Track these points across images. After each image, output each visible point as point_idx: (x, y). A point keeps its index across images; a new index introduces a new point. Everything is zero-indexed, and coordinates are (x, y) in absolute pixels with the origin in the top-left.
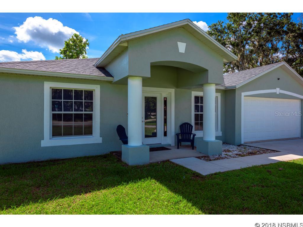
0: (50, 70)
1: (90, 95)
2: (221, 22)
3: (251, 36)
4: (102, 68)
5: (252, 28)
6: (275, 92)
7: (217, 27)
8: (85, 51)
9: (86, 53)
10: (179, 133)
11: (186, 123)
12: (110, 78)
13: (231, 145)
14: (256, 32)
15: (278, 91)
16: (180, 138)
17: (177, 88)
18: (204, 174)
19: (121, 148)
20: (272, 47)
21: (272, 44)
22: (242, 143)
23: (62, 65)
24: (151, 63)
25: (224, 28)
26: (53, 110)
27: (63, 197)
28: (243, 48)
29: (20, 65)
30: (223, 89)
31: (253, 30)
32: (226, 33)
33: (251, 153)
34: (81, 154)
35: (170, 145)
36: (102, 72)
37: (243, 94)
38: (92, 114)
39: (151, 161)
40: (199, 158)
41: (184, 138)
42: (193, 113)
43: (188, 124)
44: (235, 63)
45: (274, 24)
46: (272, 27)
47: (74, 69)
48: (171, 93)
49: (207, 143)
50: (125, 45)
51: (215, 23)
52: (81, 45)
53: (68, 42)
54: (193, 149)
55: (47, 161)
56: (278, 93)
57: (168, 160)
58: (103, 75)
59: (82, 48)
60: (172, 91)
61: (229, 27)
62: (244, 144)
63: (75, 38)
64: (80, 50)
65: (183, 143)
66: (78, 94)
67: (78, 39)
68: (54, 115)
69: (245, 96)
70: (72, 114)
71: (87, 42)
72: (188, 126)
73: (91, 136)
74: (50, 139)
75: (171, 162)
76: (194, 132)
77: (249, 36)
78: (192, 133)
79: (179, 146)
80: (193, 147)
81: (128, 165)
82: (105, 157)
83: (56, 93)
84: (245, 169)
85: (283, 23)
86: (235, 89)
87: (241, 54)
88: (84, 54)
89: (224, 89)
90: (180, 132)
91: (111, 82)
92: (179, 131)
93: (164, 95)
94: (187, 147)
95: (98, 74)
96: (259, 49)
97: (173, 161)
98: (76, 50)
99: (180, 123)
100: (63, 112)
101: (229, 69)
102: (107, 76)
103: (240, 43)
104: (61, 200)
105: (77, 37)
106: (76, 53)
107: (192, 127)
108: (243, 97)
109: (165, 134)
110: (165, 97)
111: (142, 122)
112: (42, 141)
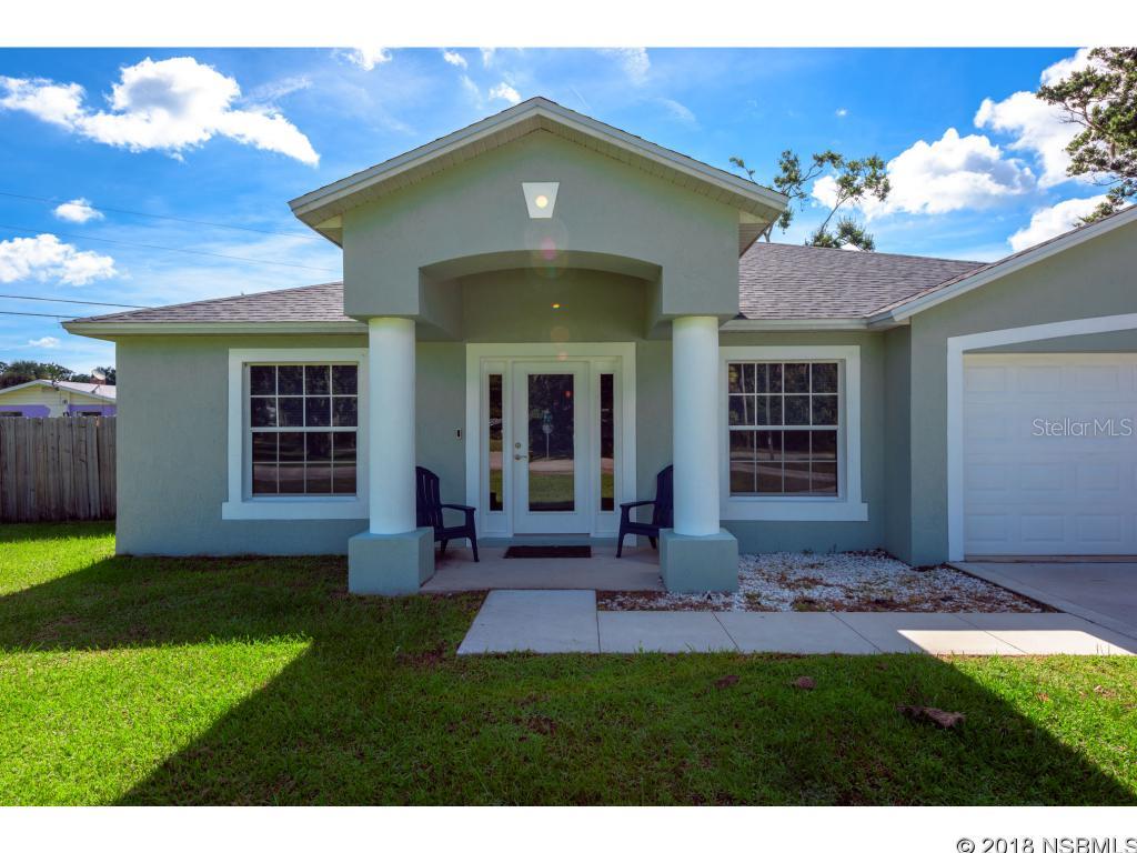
17: (645, 339)
26: (254, 424)
29: (181, 310)
33: (877, 602)
37: (956, 345)
38: (354, 435)
48: (621, 356)
57: (487, 591)
60: (628, 349)
62: (966, 567)
68: (256, 436)
73: (353, 498)
74: (245, 500)
81: (346, 592)
93: (603, 367)
99: (658, 465)
100: (278, 429)
108: (954, 360)
109: (607, 504)
110: (607, 372)
111: (518, 458)
112: (224, 504)
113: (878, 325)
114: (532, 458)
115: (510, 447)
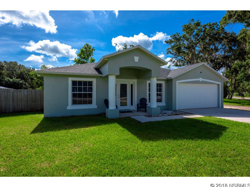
0: (72, 72)
1: (90, 83)
2: (178, 33)
4: (98, 69)
6: (199, 80)
7: (176, 36)
8: (92, 54)
9: (93, 55)
10: (139, 104)
11: (143, 98)
12: (101, 75)
14: (202, 39)
15: (201, 79)
16: (139, 106)
17: (138, 79)
18: (142, 122)
19: (105, 110)
20: (215, 48)
21: (215, 46)
22: (177, 109)
23: (77, 69)
24: (120, 68)
25: (180, 37)
26: (73, 92)
27: (76, 128)
28: (194, 50)
29: (57, 69)
31: (200, 38)
32: (182, 40)
33: (177, 114)
34: (86, 114)
35: (134, 110)
36: (97, 72)
37: (177, 82)
38: (92, 94)
39: (120, 117)
40: (146, 116)
43: (144, 98)
44: (188, 59)
45: (213, 34)
46: (212, 36)
47: (83, 71)
49: (151, 108)
50: (107, 60)
51: (175, 34)
52: (90, 51)
53: (82, 49)
55: (70, 116)
56: (201, 81)
57: (129, 117)
58: (97, 73)
59: (91, 52)
60: (136, 81)
61: (184, 36)
63: (86, 46)
64: (89, 53)
65: (142, 109)
66: (85, 83)
67: (88, 47)
68: (73, 94)
69: (178, 83)
70: (82, 93)
71: (94, 49)
72: (144, 100)
73: (92, 105)
74: (71, 106)
75: (130, 118)
76: (147, 103)
79: (138, 111)
80: (146, 111)
81: (108, 118)
82: (98, 115)
83: (74, 83)
84: (165, 121)
85: (219, 33)
86: (172, 79)
87: (192, 53)
88: (92, 56)
91: (101, 77)
92: (139, 103)
93: (131, 83)
94: (143, 111)
95: (95, 73)
96: (204, 50)
97: (132, 117)
98: (87, 54)
99: (140, 98)
100: (78, 92)
101: (185, 64)
102: (99, 74)
103: (191, 47)
104: (76, 129)
105: (87, 46)
106: (87, 56)
107: (147, 100)
108: (177, 84)
109: (132, 104)
111: (119, 97)
112: (68, 107)
114: (121, 97)
115: (118, 96)
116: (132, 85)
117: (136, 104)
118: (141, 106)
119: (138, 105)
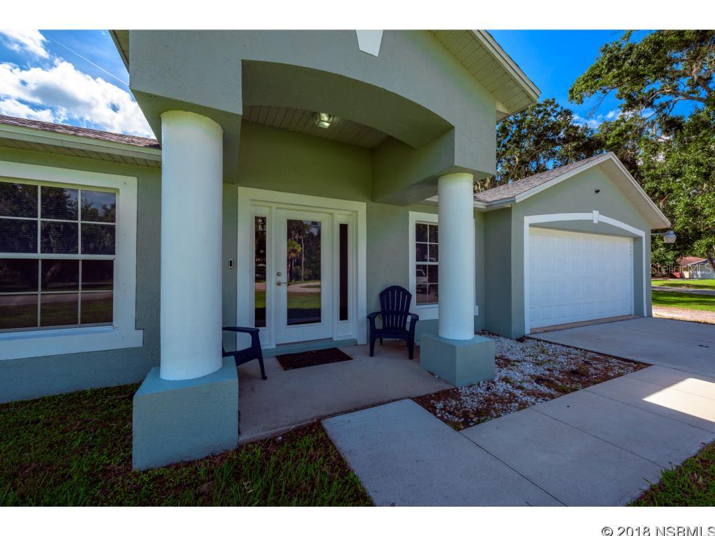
3: (507, 150)
5: (509, 137)
10: (376, 314)
11: (394, 287)
13: (501, 339)
14: (515, 142)
15: (595, 217)
16: (379, 324)
17: (373, 201)
22: (527, 332)
30: (482, 207)
31: (510, 140)
33: (574, 373)
35: (354, 343)
37: (528, 220)
38: (111, 263)
41: (388, 324)
42: (413, 263)
43: (399, 289)
48: (356, 212)
54: (411, 357)
56: (596, 221)
57: (318, 424)
60: (361, 207)
62: (531, 336)
65: (389, 341)
69: (530, 225)
72: (399, 294)
73: (109, 328)
76: (414, 308)
77: (503, 149)
78: (410, 312)
79: (376, 349)
85: (559, 125)
86: (509, 206)
89: (485, 207)
90: (379, 309)
92: (376, 307)
93: (341, 218)
94: (396, 346)
99: (380, 288)
107: (410, 296)
109: (344, 315)
110: (344, 222)
111: (279, 284)
113: (494, 206)
114: (289, 283)
115: (274, 275)
116: (344, 229)
117: (363, 314)
118: (384, 323)
119: (371, 318)
